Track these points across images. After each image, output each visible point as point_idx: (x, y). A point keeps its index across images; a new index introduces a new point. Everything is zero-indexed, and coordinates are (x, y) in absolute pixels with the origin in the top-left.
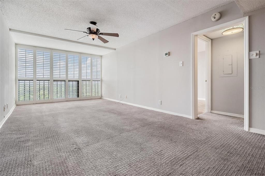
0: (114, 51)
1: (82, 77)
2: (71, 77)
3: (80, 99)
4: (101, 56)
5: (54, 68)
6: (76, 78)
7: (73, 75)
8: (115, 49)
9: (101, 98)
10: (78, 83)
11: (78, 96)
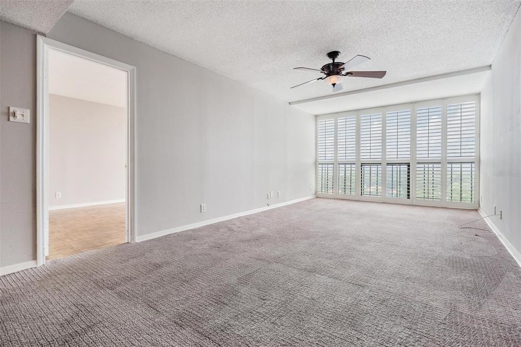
0: (490, 71)
1: (418, 156)
2: (391, 157)
3: (411, 203)
4: (478, 95)
6: (405, 156)
8: (491, 66)
10: (409, 169)
11: (409, 195)
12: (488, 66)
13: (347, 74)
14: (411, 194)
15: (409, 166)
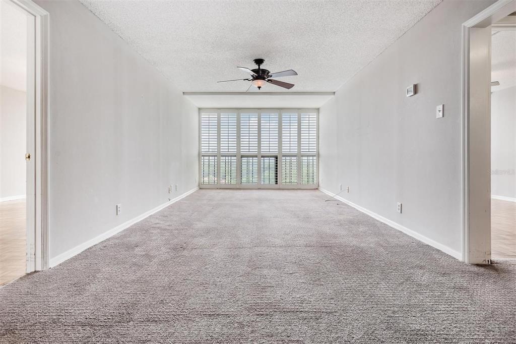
0: (333, 96)
1: (282, 150)
2: (265, 150)
3: (278, 188)
4: (318, 109)
5: (241, 137)
6: (274, 151)
7: (270, 146)
8: (334, 93)
9: (317, 189)
10: (277, 161)
11: (277, 182)
12: (332, 93)
13: (269, 80)
14: (278, 180)
15: (277, 158)
